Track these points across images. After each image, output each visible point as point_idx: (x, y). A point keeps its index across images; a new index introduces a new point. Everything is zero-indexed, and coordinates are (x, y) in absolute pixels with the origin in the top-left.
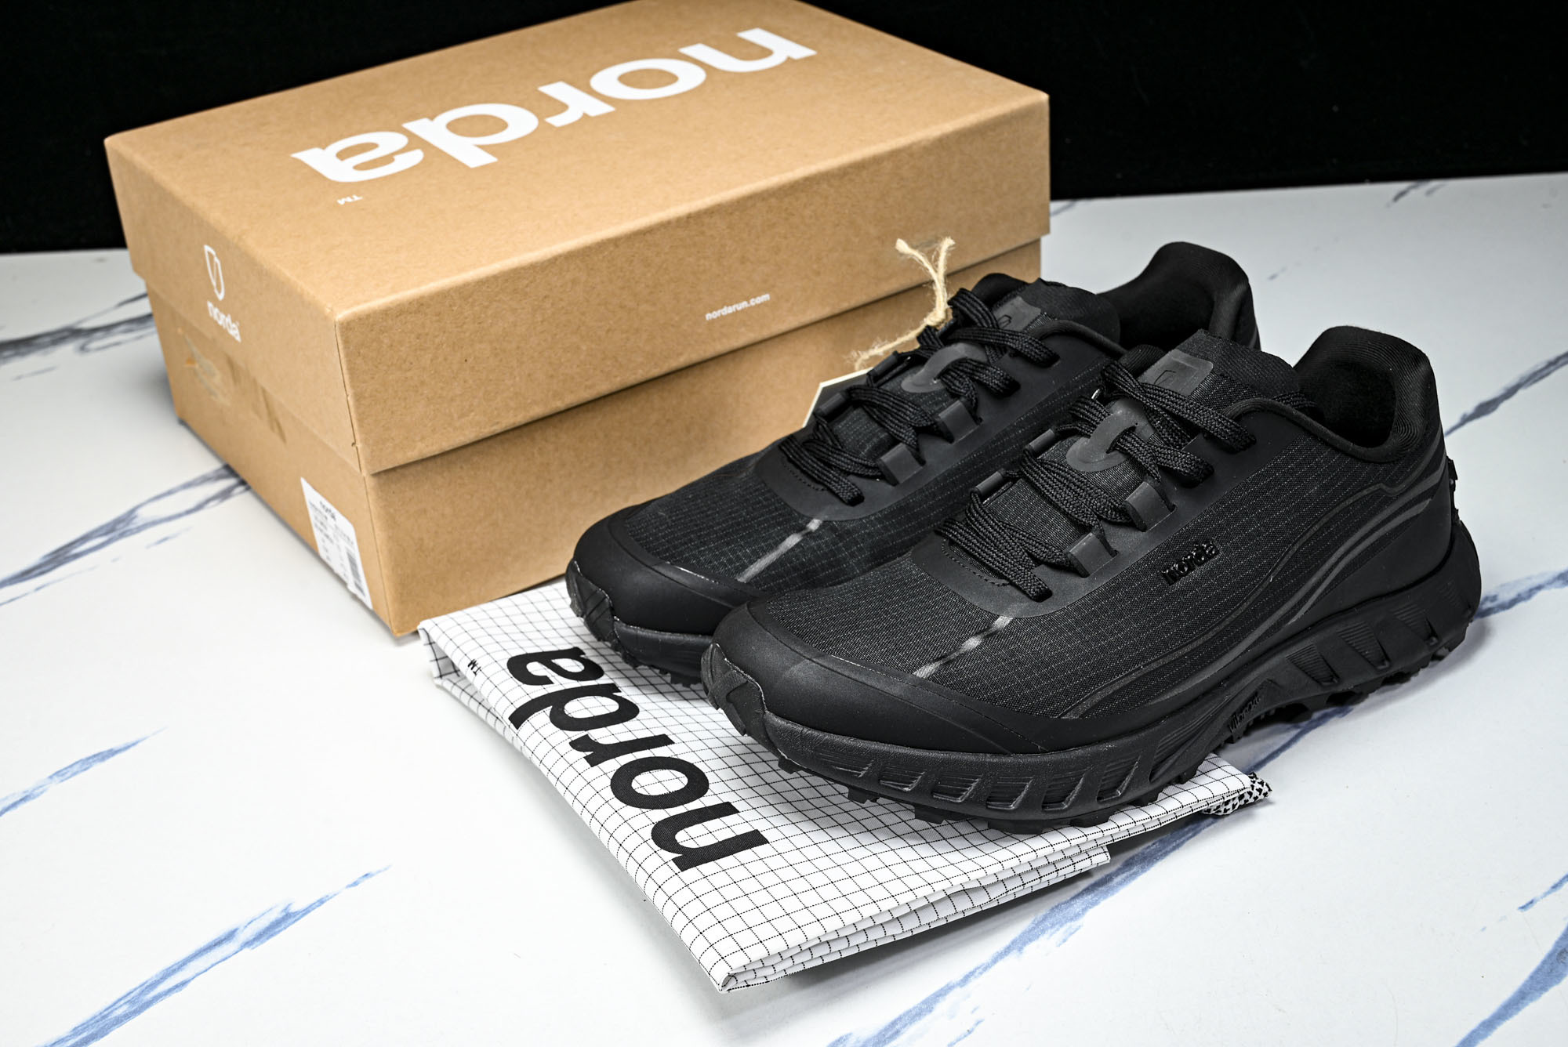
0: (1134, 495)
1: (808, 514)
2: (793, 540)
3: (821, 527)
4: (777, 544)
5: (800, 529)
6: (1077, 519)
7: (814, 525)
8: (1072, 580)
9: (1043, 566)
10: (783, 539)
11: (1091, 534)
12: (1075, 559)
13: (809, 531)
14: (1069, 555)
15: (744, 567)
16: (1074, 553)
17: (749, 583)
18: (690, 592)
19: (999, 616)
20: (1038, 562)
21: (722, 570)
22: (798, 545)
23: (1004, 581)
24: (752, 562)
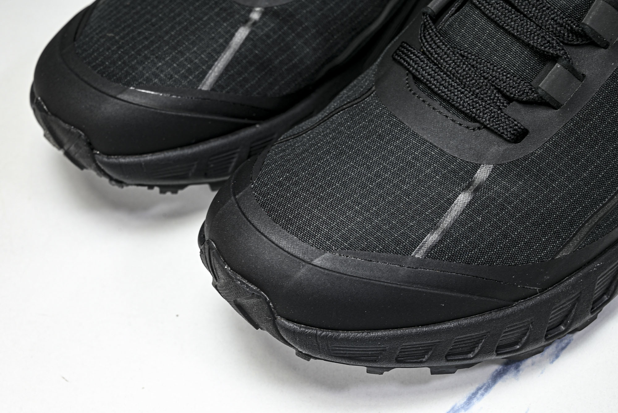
0: (590, 15)
1: (248, 4)
2: (242, 34)
3: (264, 14)
4: (228, 41)
5: (245, 21)
6: (544, 51)
7: (255, 16)
8: (544, 114)
9: (514, 102)
10: (232, 35)
11: (558, 66)
12: (547, 94)
13: (253, 21)
14: (539, 91)
15: (204, 74)
16: (543, 88)
17: (213, 89)
18: (161, 114)
19: (480, 165)
20: (510, 100)
21: (184, 83)
22: (247, 39)
23: (477, 125)
24: (210, 67)
